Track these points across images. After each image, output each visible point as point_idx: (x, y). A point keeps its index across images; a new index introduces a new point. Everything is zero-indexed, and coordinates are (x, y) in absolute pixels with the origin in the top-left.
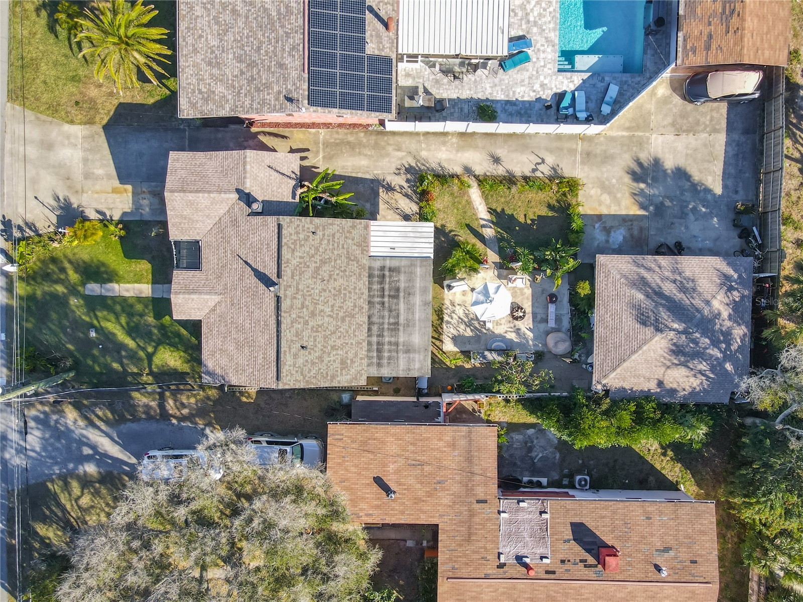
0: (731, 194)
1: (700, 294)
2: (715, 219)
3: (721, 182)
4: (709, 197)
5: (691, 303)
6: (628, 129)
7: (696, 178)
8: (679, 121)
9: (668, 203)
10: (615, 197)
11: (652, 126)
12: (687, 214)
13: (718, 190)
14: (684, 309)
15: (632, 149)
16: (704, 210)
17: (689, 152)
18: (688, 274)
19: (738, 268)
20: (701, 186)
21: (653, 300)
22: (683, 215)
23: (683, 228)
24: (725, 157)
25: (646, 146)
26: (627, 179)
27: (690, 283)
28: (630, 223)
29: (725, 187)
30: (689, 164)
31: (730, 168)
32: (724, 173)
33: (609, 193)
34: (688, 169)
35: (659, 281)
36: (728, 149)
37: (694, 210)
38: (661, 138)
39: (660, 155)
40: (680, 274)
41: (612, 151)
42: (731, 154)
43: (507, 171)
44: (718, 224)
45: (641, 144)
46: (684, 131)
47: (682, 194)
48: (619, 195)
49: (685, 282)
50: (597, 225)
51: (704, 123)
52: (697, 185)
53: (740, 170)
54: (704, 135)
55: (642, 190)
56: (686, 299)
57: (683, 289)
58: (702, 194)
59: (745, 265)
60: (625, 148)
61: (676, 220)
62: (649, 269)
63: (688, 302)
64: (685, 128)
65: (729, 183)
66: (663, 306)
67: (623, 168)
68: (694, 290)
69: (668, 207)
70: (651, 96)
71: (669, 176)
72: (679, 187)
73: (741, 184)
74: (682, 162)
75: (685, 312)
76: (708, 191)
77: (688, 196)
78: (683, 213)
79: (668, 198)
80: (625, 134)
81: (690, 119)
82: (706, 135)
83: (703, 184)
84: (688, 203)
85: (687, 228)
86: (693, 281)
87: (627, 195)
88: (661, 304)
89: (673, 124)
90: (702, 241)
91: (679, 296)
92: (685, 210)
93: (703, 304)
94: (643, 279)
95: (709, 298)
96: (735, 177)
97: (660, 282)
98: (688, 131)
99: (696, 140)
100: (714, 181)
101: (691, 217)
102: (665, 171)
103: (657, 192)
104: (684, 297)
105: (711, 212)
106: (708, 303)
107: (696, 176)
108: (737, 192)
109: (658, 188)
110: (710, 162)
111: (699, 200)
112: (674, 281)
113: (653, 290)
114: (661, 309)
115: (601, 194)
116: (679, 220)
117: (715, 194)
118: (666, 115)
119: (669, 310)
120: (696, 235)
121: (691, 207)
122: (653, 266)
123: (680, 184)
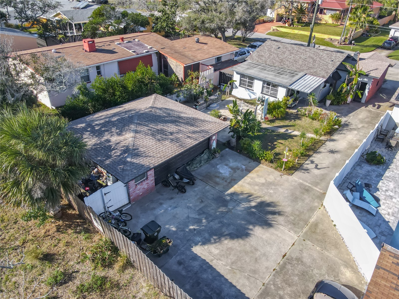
0: (183, 257)
1: (147, 134)
2: (174, 229)
3: (203, 257)
4: (198, 239)
5: (147, 126)
6: (316, 225)
7: (226, 242)
8: (300, 267)
9: (223, 209)
10: (257, 185)
11: (308, 242)
12: (199, 214)
13: (198, 250)
14: (149, 121)
15: (292, 216)
16: (192, 227)
17: (258, 253)
18: (167, 142)
19: (132, 167)
20: (215, 240)
21: (174, 117)
22: (201, 212)
23: (191, 205)
24: (227, 280)
25: (290, 226)
26: (267, 199)
27: (159, 138)
28: (228, 181)
29: (195, 257)
30: (245, 245)
31: (210, 277)
32: (211, 267)
33: (263, 184)
34: (241, 241)
35: (182, 129)
36: (233, 289)
37: (199, 222)
38: (291, 242)
39: (271, 230)
40: (172, 140)
41: (300, 204)
42: (226, 289)
43: (320, 152)
44: (168, 228)
45: (294, 224)
46: (285, 264)
47: (220, 222)
48: (257, 188)
49: (164, 137)
50: (244, 167)
51: (282, 288)
52: (219, 238)
53: (199, 284)
54: (267, 278)
55: (250, 201)
56: (153, 127)
57: (162, 132)
58: (207, 235)
59: (127, 173)
60: (297, 213)
61: (203, 205)
62: (194, 132)
63: (151, 126)
64: (289, 267)
65: (196, 264)
66: (165, 117)
67: (278, 202)
68: (153, 135)
69: (219, 208)
70: (345, 262)
71: (246, 224)
72: (229, 225)
73: (184, 273)
74: (252, 241)
75: (147, 120)
76: (206, 242)
77: (215, 225)
78: (204, 213)
79: (227, 212)
80: (312, 220)
81: (296, 278)
82: (266, 281)
83: (215, 242)
84: (209, 222)
85: (188, 208)
86: (159, 140)
87: (253, 192)
88: (167, 117)
89: (299, 260)
90: (167, 209)
91: (160, 127)
92: (205, 216)
93: (138, 129)
94: (192, 125)
95: (138, 135)
96: (196, 273)
97: (180, 128)
98: (283, 267)
99: (267, 268)
100: (210, 253)
101: (194, 215)
102: (254, 224)
103: (239, 208)
104: (156, 127)
105: (183, 230)
106: (136, 132)
107: (227, 243)
108: (180, 263)
109: (241, 211)
110: (232, 263)
111: (203, 230)
112: (171, 134)
113: (180, 122)
114: (164, 114)
115: (266, 180)
116: (200, 207)
117: (196, 244)
118: (314, 260)
119: (159, 116)
120: (175, 209)
121: (204, 221)
122: (193, 136)
123: (232, 227)
